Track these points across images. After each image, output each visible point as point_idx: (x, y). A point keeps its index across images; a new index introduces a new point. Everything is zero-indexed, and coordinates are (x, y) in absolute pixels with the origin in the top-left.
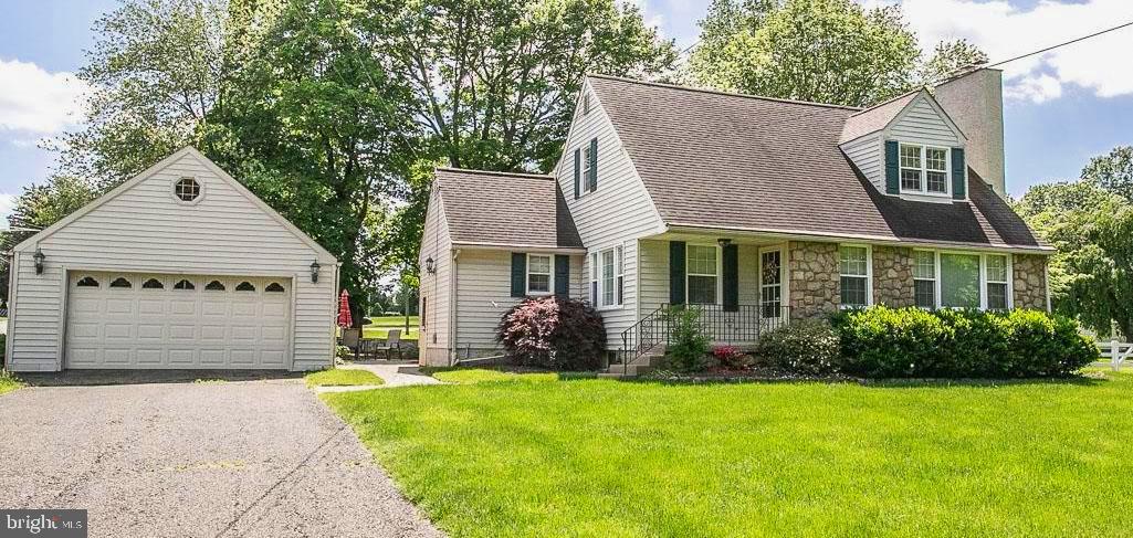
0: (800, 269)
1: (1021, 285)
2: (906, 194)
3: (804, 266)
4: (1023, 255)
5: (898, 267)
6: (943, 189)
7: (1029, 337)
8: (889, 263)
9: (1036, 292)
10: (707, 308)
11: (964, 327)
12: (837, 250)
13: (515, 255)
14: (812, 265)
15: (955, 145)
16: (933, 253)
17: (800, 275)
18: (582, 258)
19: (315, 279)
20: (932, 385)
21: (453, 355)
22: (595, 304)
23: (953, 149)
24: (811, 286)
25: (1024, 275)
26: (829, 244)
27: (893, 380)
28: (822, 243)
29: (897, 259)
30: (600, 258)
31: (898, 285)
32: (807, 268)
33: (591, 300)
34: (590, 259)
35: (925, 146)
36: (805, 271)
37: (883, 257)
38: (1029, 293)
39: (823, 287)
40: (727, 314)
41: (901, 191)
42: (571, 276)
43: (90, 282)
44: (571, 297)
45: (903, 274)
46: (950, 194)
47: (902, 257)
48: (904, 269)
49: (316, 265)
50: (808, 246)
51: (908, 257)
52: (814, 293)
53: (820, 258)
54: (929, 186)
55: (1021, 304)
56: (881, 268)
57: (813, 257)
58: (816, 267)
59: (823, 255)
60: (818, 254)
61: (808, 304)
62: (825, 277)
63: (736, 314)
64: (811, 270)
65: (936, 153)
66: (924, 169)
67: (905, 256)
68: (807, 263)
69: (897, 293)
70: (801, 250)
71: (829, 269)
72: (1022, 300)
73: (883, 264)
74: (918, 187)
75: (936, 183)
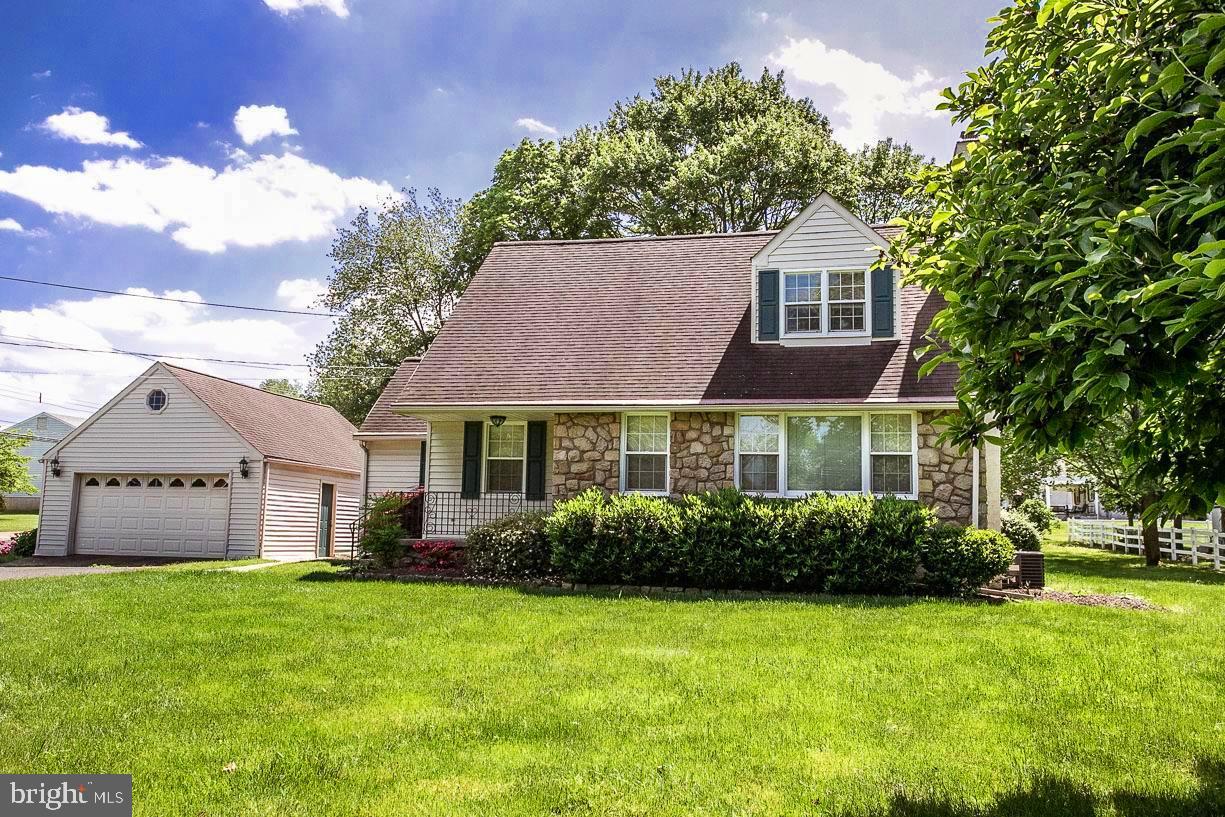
0: (561, 448)
2: (790, 339)
3: (566, 443)
4: (932, 411)
5: (707, 439)
8: (692, 435)
9: (959, 466)
12: (614, 422)
14: (577, 442)
15: (879, 263)
16: (776, 417)
17: (562, 455)
19: (245, 474)
23: (875, 271)
24: (575, 468)
26: (604, 414)
28: (592, 414)
29: (706, 427)
31: (706, 462)
32: (571, 446)
35: (824, 270)
36: (568, 450)
37: (681, 426)
38: (945, 468)
39: (592, 469)
40: (463, 502)
41: (782, 336)
43: (93, 482)
45: (716, 448)
46: (868, 331)
47: (713, 425)
48: (716, 440)
49: (244, 462)
50: (571, 418)
51: (723, 425)
52: (580, 477)
53: (590, 433)
54: (834, 325)
55: (928, 486)
56: (680, 441)
57: (580, 431)
58: (583, 444)
59: (594, 428)
60: (586, 428)
61: (570, 490)
62: (596, 455)
63: (476, 502)
64: (575, 448)
65: (846, 277)
66: (825, 302)
67: (717, 424)
68: (572, 439)
69: (704, 474)
70: (563, 424)
71: (602, 445)
72: (930, 477)
73: (683, 435)
74: (815, 327)
75: (845, 318)
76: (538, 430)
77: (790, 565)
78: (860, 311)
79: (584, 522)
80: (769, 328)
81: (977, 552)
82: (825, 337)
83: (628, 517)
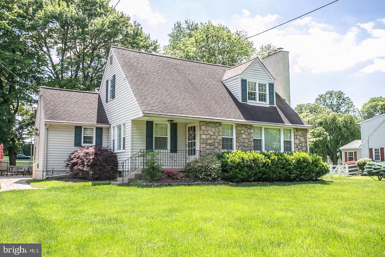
0: (204, 134)
1: (297, 141)
2: (250, 103)
3: (206, 132)
4: (298, 128)
5: (247, 133)
6: (265, 100)
7: (301, 163)
8: (243, 132)
9: (303, 145)
10: (162, 151)
11: (274, 159)
12: (220, 126)
13: (76, 127)
14: (209, 132)
15: (270, 82)
16: (261, 127)
17: (204, 137)
18: (109, 129)
20: (261, 185)
21: (45, 174)
22: (114, 150)
23: (270, 84)
24: (209, 142)
25: (298, 137)
26: (217, 123)
27: (244, 183)
28: (213, 122)
29: (246, 129)
30: (116, 129)
31: (247, 141)
32: (207, 134)
33: (112, 148)
34: (112, 129)
35: (258, 82)
36: (206, 135)
37: (240, 129)
38: (300, 145)
39: (214, 142)
40: (171, 154)
41: (248, 101)
42: (103, 137)
44: (103, 146)
45: (249, 137)
46: (268, 103)
47: (248, 129)
48: (249, 134)
50: (207, 123)
51: (250, 129)
52: (210, 145)
53: (213, 129)
54: (259, 100)
55: (297, 150)
56: (239, 134)
57: (210, 128)
58: (211, 133)
59: (214, 127)
60: (212, 127)
61: (207, 149)
62: (215, 137)
63: (176, 154)
64: (209, 134)
66: (257, 92)
67: (249, 128)
68: (207, 131)
69: (246, 145)
70: (204, 125)
71: (217, 134)
72: (298, 147)
73: (240, 132)
74: (255, 99)
75: (262, 98)
78: (266, 96)
82: (257, 103)
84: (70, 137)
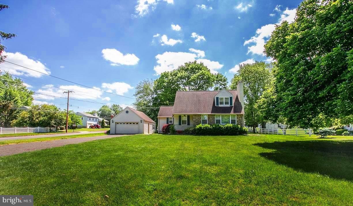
1: (238, 120)
2: (220, 106)
4: (238, 115)
5: (212, 118)
6: (228, 104)
9: (241, 121)
10: (184, 125)
12: (201, 116)
13: (167, 118)
15: (230, 97)
16: (220, 115)
17: (194, 120)
19: (141, 122)
24: (196, 121)
25: (238, 118)
26: (199, 115)
29: (212, 116)
31: (212, 120)
35: (224, 97)
37: (209, 116)
43: (118, 124)
46: (229, 105)
49: (141, 121)
51: (214, 116)
53: (198, 117)
54: (225, 104)
55: (238, 123)
56: (209, 118)
57: (196, 117)
64: (196, 119)
65: (227, 98)
66: (224, 101)
69: (212, 122)
70: (192, 116)
71: (199, 119)
74: (223, 104)
75: (227, 103)
76: (189, 117)
77: (225, 132)
78: (228, 102)
79: (201, 128)
80: (218, 104)
81: (245, 130)
82: (224, 105)
83: (206, 127)
84: (166, 121)
